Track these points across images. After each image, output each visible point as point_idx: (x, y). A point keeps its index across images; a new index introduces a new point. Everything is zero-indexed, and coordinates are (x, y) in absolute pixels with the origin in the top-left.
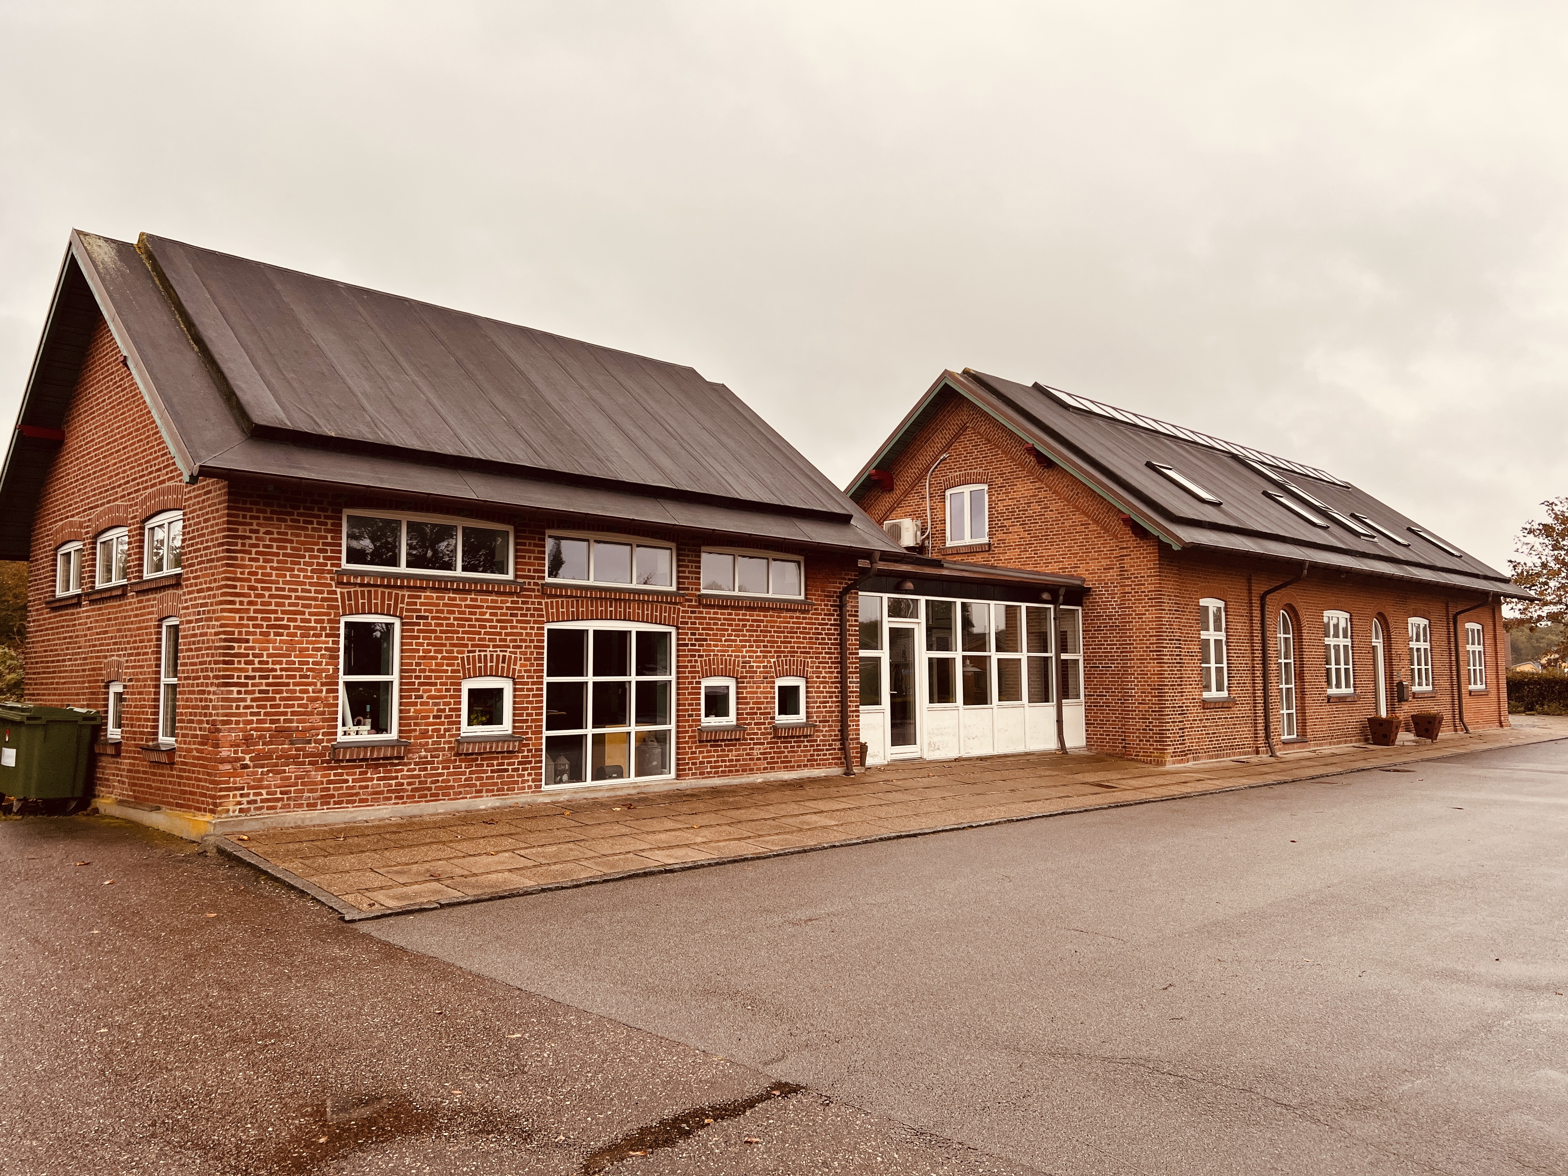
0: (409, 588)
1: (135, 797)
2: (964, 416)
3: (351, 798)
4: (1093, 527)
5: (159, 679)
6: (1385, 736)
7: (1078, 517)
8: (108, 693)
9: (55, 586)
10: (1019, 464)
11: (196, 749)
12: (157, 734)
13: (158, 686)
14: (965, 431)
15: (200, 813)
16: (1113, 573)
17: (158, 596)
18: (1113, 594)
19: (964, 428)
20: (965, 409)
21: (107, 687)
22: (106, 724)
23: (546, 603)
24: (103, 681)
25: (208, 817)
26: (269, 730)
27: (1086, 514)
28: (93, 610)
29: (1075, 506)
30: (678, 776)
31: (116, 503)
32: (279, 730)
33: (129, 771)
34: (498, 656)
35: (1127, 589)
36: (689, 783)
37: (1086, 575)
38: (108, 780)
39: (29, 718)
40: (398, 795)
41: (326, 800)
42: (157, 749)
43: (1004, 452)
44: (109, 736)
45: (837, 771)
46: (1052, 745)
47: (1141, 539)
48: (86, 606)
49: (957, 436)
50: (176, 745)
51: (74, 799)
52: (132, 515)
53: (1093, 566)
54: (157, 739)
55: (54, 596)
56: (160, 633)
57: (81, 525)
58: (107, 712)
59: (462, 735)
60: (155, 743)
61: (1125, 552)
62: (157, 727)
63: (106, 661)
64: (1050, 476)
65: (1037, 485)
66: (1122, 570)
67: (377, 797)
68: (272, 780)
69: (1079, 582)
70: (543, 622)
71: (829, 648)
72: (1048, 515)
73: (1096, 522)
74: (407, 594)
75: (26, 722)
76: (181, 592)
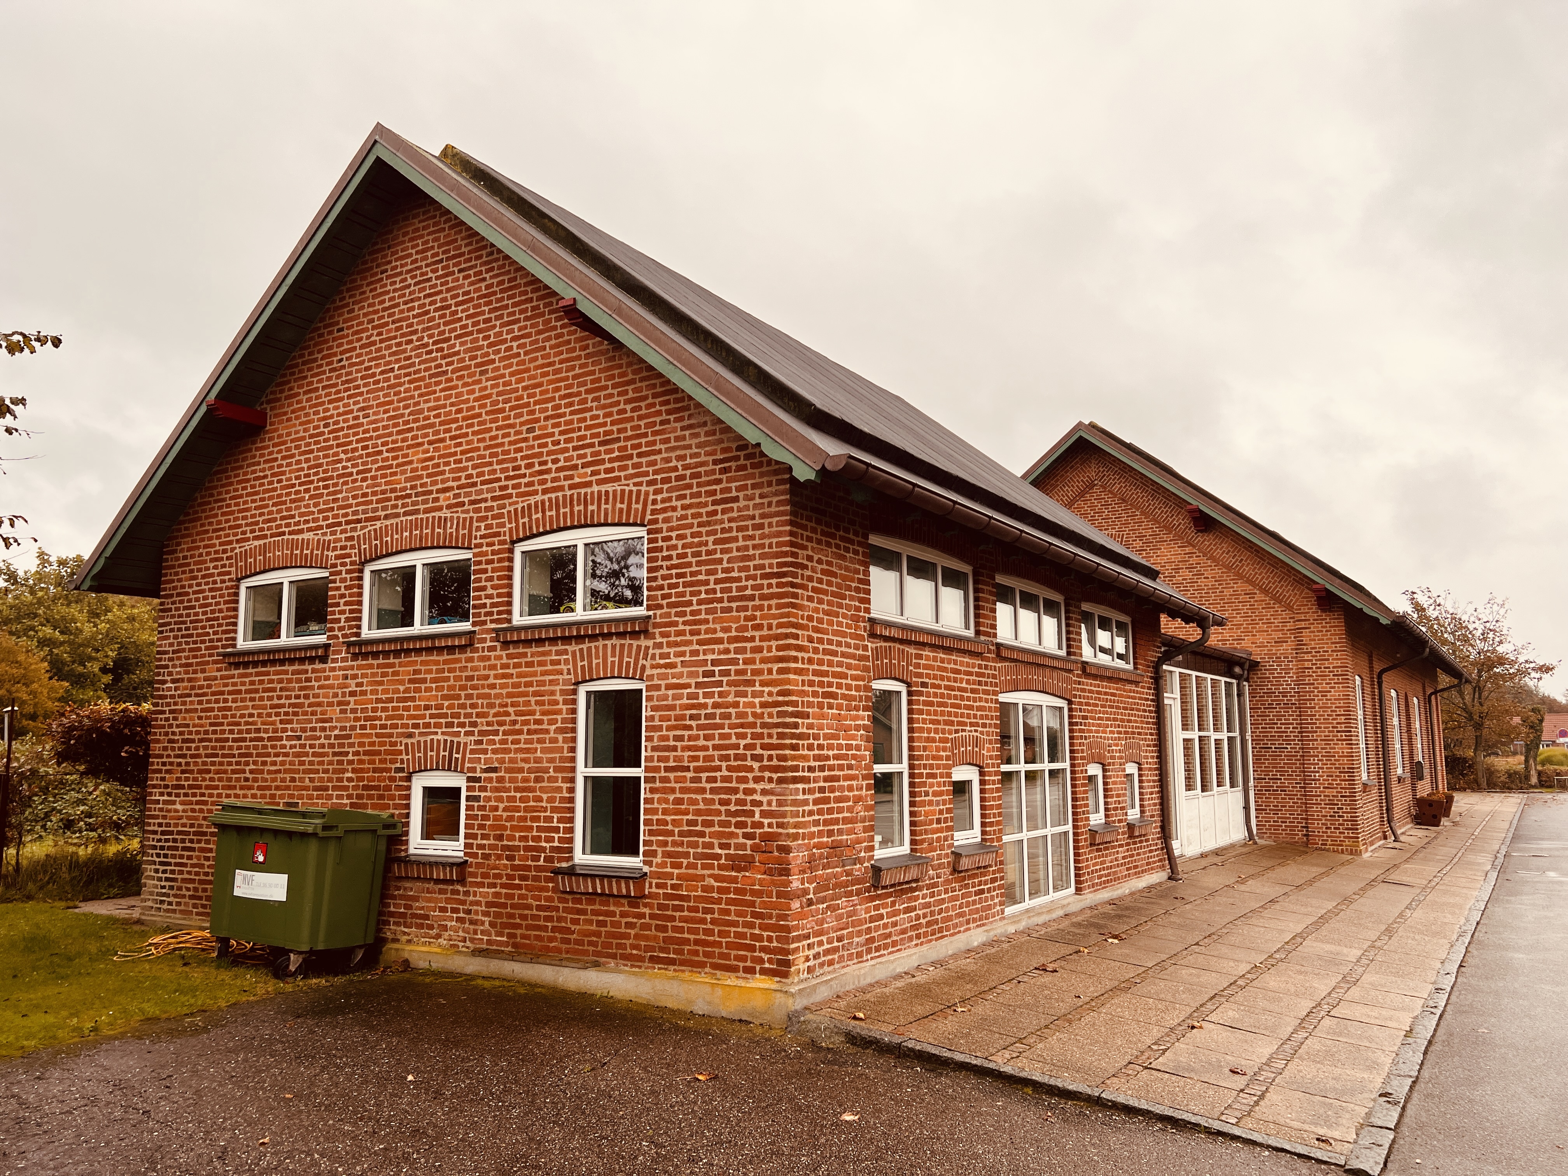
0: (916, 644)
1: (515, 945)
2: (1092, 472)
3: (886, 942)
4: (1259, 596)
5: (573, 769)
7: (1241, 586)
8: (409, 788)
9: (235, 632)
10: (1164, 527)
11: (710, 876)
12: (571, 850)
13: (572, 780)
14: (1092, 488)
15: (733, 975)
16: (1287, 648)
17: (573, 647)
18: (1287, 670)
20: (1093, 466)
21: (409, 779)
22: (407, 833)
23: (999, 668)
24: (401, 770)
25: (760, 982)
26: (827, 845)
27: (1250, 582)
28: (359, 667)
29: (1235, 574)
30: (1078, 890)
31: (437, 514)
32: (833, 846)
33: (489, 904)
34: (973, 737)
35: (1306, 664)
36: (1084, 899)
37: (1252, 649)
38: (426, 917)
40: (918, 933)
41: (869, 946)
42: (571, 872)
43: (1142, 513)
44: (412, 851)
45: (1164, 876)
46: (1243, 834)
47: (1323, 611)
48: (340, 659)
50: (646, 869)
51: (360, 947)
52: (483, 532)
53: (1261, 638)
54: (571, 858)
55: (234, 646)
56: (574, 702)
57: (326, 546)
58: (408, 815)
59: (956, 844)
60: (570, 864)
61: (1303, 624)
62: (571, 840)
63: (409, 741)
64: (1207, 541)
65: (1187, 550)
66: (1300, 644)
67: (904, 938)
68: (830, 922)
69: (1245, 656)
70: (995, 693)
71: (1152, 729)
72: (1202, 582)
73: (1265, 591)
74: (914, 652)
76: (650, 643)
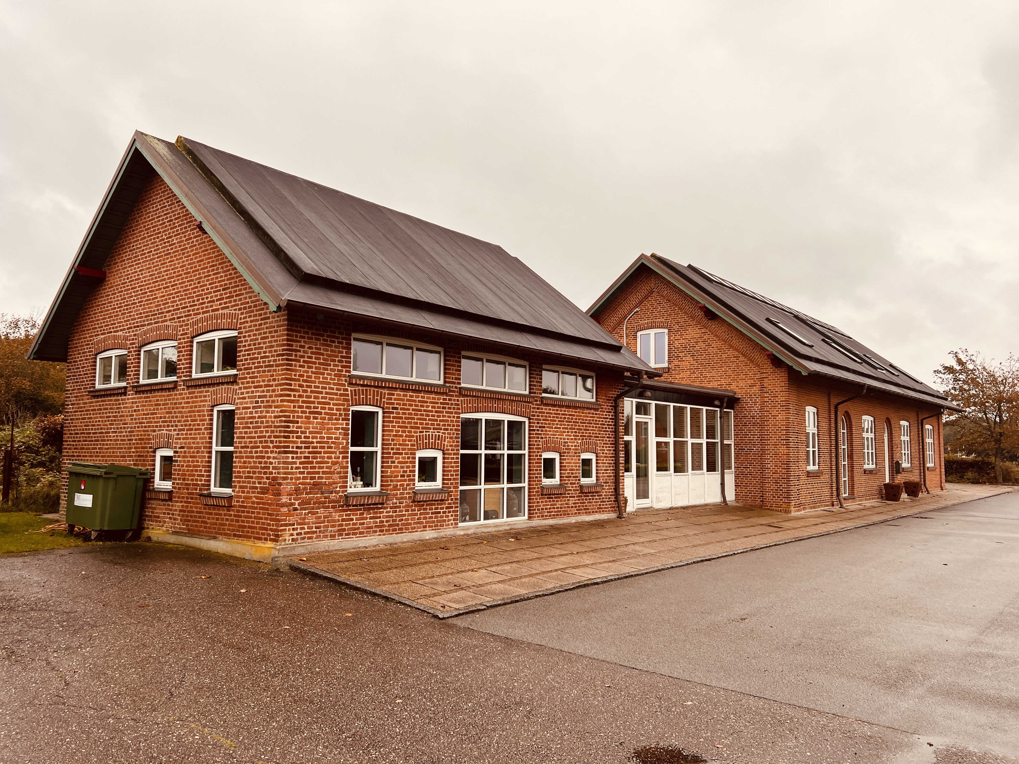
0: (389, 388)
1: (189, 530)
2: (652, 284)
3: (355, 532)
4: (742, 358)
5: (211, 448)
6: (895, 495)
7: (731, 352)
8: (155, 456)
9: (95, 380)
10: (691, 316)
11: (254, 497)
12: (209, 485)
13: (210, 452)
14: (652, 294)
15: (260, 541)
16: (756, 389)
17: (211, 389)
18: (755, 403)
19: (652, 292)
20: (652, 280)
21: (154, 452)
22: (154, 478)
23: (461, 400)
24: (151, 448)
25: (270, 544)
26: (309, 484)
27: (736, 350)
28: (138, 398)
29: (730, 345)
30: (530, 518)
31: (165, 323)
32: (315, 484)
33: (180, 511)
34: (436, 435)
35: (766, 399)
36: (537, 522)
37: (737, 390)
38: (158, 517)
39: (106, 473)
40: (381, 529)
41: (341, 532)
42: (209, 496)
43: (679, 308)
44: (156, 486)
45: (613, 516)
46: (718, 499)
47: (776, 367)
48: (131, 394)
49: (646, 297)
50: (233, 494)
51: (130, 530)
52: (182, 332)
53: (741, 384)
54: (210, 489)
55: (94, 387)
56: (212, 415)
57: (126, 338)
58: (154, 469)
59: (416, 488)
60: (208, 492)
61: (764, 375)
62: (209, 481)
63: (154, 434)
64: (713, 325)
65: (703, 330)
66: (762, 387)
67: (370, 531)
68: (311, 519)
69: (732, 394)
70: (459, 413)
71: (609, 434)
72: (710, 350)
73: (744, 355)
74: (387, 392)
75: (104, 476)
76: (237, 387)
